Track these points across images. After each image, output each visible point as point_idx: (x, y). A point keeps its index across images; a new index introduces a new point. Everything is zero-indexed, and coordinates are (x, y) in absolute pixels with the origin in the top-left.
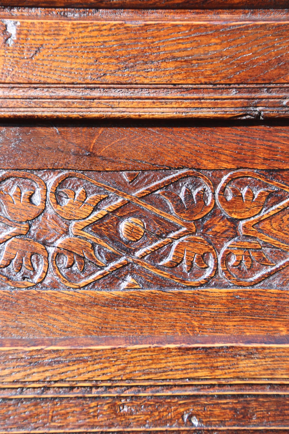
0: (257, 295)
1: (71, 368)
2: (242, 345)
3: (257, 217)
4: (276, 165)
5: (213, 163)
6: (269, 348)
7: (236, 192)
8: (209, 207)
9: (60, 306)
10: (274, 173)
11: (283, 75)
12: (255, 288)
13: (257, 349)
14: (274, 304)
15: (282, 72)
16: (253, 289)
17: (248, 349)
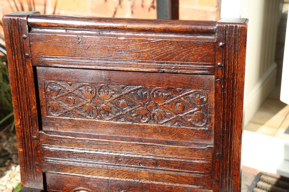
0: (163, 128)
1: (104, 146)
2: (156, 144)
3: (164, 103)
4: (171, 87)
5: (149, 84)
6: (165, 146)
7: (157, 94)
8: (148, 99)
9: (101, 126)
10: (170, 89)
11: (172, 59)
12: (163, 125)
13: (161, 146)
14: (169, 131)
15: (172, 58)
16: (162, 125)
17: (158, 146)
